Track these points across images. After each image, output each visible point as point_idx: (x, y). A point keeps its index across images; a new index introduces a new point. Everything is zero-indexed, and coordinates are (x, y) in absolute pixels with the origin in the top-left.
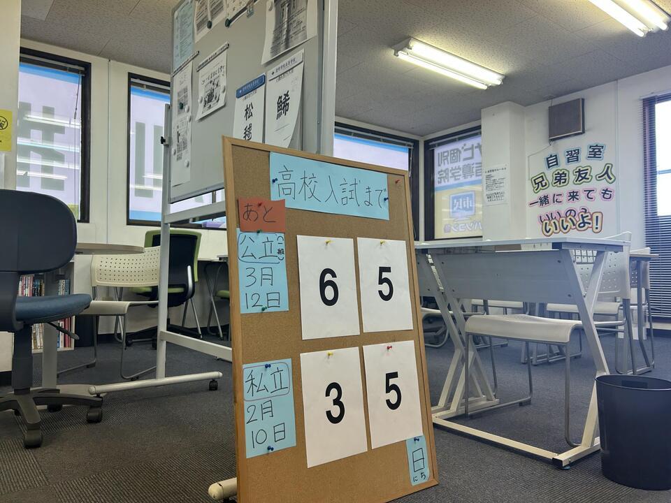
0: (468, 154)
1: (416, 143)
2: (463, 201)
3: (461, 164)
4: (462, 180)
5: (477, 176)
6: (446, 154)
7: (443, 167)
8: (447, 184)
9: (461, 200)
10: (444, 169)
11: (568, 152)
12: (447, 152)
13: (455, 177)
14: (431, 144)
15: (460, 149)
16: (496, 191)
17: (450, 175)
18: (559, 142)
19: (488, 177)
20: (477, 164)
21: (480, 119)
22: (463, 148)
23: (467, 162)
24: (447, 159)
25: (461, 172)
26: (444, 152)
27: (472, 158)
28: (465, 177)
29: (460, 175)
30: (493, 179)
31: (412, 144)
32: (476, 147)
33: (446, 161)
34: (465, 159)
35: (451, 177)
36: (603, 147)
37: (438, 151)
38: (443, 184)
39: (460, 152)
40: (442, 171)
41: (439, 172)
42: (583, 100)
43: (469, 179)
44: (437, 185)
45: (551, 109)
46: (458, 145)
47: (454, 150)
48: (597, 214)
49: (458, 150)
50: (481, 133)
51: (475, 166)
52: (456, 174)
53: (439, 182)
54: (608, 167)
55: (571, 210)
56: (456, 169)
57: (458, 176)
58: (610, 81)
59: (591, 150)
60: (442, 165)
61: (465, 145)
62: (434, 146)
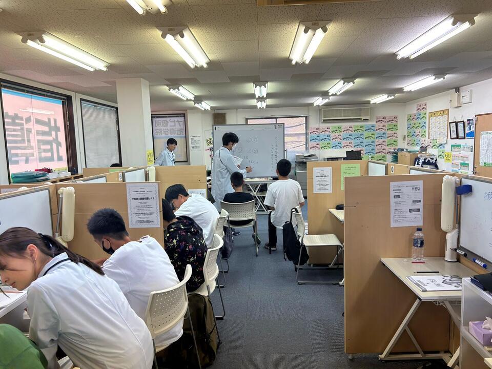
0: (173, 124)
3: (169, 128)
12: (161, 121)
16: (196, 145)
19: (192, 139)
20: (177, 129)
23: (172, 128)
26: (158, 121)
27: (175, 126)
29: (169, 133)
30: (195, 140)
32: (177, 122)
35: (163, 133)
37: (155, 120)
38: (159, 136)
39: (168, 122)
42: (225, 113)
43: (173, 135)
44: (155, 136)
47: (164, 121)
56: (165, 130)
58: (235, 109)
60: (158, 127)
61: (170, 120)
62: (154, 117)
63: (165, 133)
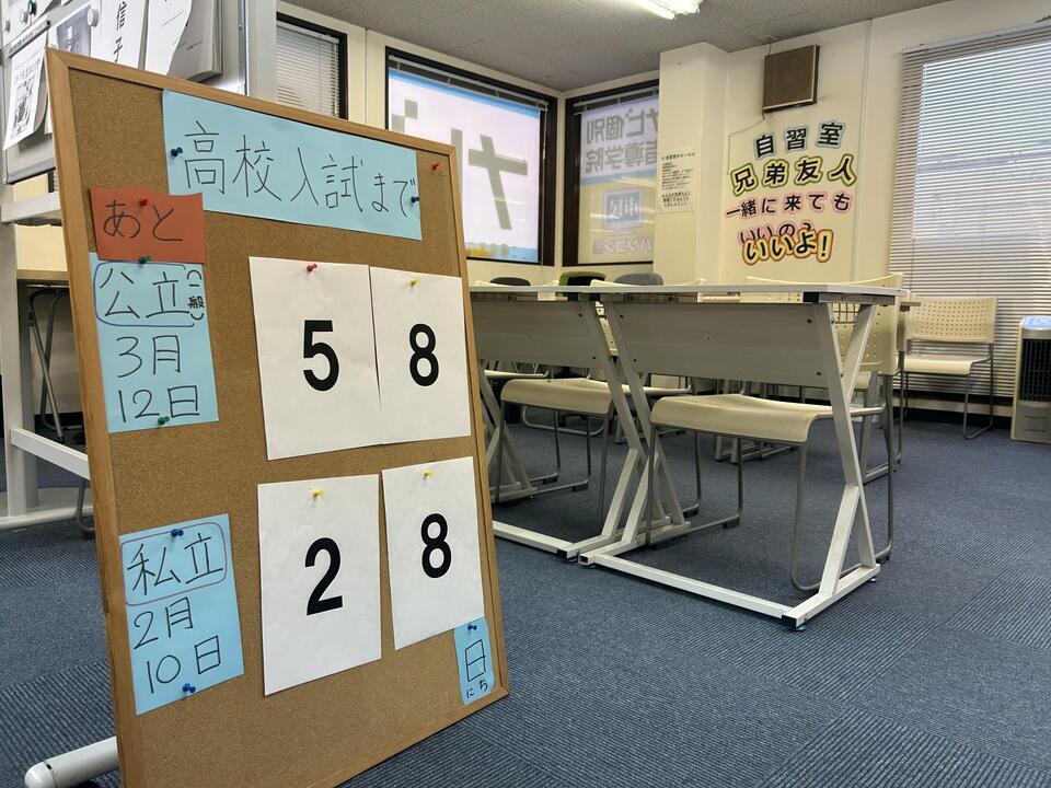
0: (635, 126)
1: (552, 102)
2: (624, 204)
3: (623, 142)
4: (624, 168)
5: (647, 163)
6: (600, 124)
7: (595, 146)
8: (600, 174)
9: (621, 201)
10: (595, 149)
11: (789, 132)
12: (603, 120)
13: (614, 162)
14: (576, 105)
15: (623, 116)
16: (677, 191)
17: (606, 159)
18: (777, 115)
19: (667, 167)
20: (648, 143)
21: (658, 68)
22: (627, 115)
23: (631, 140)
24: (601, 132)
25: (623, 156)
26: (597, 121)
27: (641, 133)
28: (629, 164)
29: (621, 161)
30: (674, 169)
31: (546, 104)
32: (648, 116)
33: (599, 136)
34: (629, 135)
35: (607, 163)
36: (841, 127)
37: (588, 119)
38: (594, 174)
39: (623, 123)
40: (592, 152)
41: (588, 154)
42: (818, 48)
43: (635, 168)
44: (583, 175)
45: (769, 59)
46: (620, 111)
47: (612, 118)
48: (825, 234)
49: (619, 118)
50: (657, 92)
51: (645, 146)
52: (615, 159)
53: (588, 171)
54: (847, 160)
55: (787, 226)
56: (614, 150)
57: (617, 161)
58: (860, 20)
59: (825, 131)
60: (594, 142)
61: (630, 111)
62: (581, 109)
63: (611, 161)
